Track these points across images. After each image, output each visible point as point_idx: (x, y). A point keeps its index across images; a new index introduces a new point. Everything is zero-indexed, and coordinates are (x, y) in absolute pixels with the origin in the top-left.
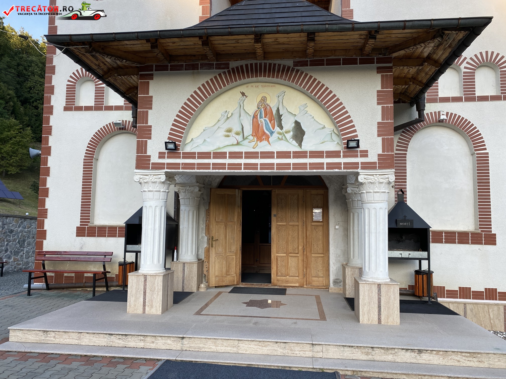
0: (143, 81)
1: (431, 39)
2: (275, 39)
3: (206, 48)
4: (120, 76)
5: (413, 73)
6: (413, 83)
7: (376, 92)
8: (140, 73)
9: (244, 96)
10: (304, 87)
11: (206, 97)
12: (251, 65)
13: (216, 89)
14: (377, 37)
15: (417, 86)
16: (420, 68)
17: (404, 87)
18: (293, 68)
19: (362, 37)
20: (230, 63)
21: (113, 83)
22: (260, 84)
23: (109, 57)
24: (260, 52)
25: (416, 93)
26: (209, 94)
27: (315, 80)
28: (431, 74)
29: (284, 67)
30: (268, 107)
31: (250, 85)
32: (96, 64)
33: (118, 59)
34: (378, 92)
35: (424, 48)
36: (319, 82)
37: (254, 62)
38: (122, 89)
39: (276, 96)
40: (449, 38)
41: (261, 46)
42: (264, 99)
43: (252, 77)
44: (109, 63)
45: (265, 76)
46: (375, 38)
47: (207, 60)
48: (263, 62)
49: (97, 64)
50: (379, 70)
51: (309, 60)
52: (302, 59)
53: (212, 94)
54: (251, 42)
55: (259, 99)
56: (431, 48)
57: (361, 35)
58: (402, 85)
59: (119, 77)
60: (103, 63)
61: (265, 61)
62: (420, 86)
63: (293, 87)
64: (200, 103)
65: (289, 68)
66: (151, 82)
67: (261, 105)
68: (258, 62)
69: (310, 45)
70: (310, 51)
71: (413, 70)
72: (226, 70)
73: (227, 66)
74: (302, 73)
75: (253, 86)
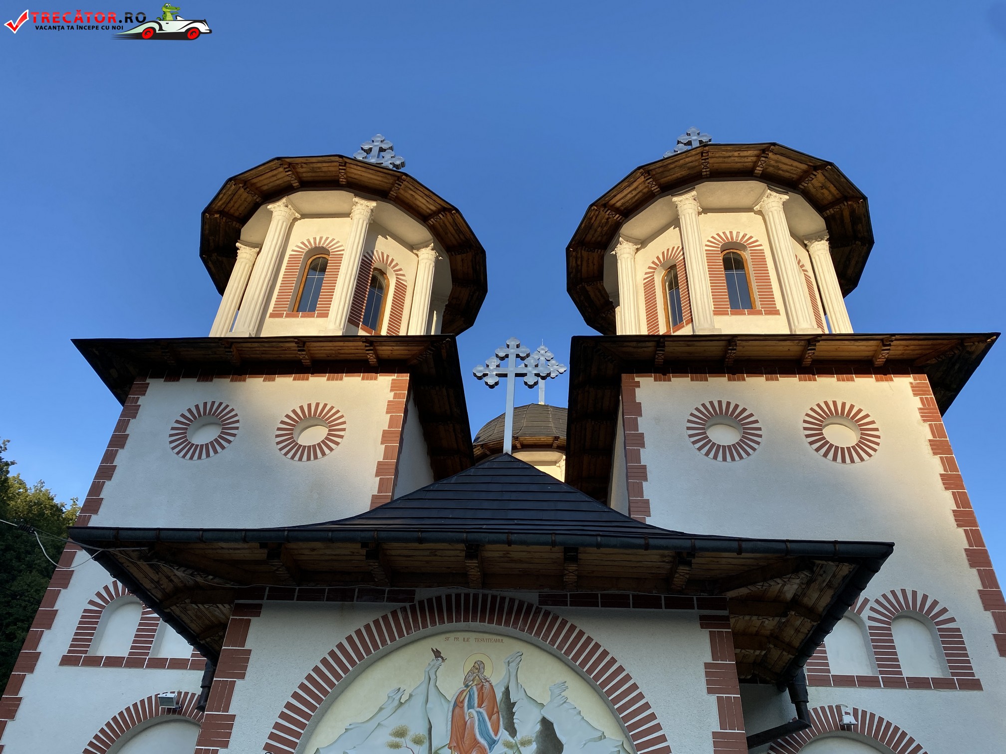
0: (238, 618)
1: (793, 573)
2: (504, 552)
3: (374, 563)
4: (196, 603)
5: (773, 628)
6: (775, 646)
7: (703, 666)
8: (237, 601)
9: (440, 659)
10: (560, 647)
11: (360, 657)
12: (458, 596)
13: (384, 642)
14: (693, 561)
15: (784, 653)
16: (783, 621)
17: (758, 652)
18: (537, 608)
19: (666, 559)
20: (417, 590)
21: (179, 617)
22: (473, 636)
23: (183, 569)
24: (474, 575)
25: (784, 664)
26: (368, 652)
27: (581, 633)
28: (806, 631)
29: (521, 604)
30: (487, 683)
31: (452, 636)
32: (152, 581)
33: (199, 574)
34: (707, 665)
35: (784, 585)
36: (589, 640)
37: (463, 591)
38: (194, 627)
39: (504, 662)
40: (824, 572)
41: (477, 565)
42: (479, 667)
43: (458, 620)
44: (179, 579)
45: (482, 620)
46: (689, 564)
47: (373, 583)
48: (481, 592)
49: (156, 578)
50: (706, 622)
51: (568, 593)
52: (555, 591)
53: (373, 652)
54: (460, 555)
55: (469, 666)
56: (795, 587)
57: (663, 556)
58: (755, 650)
59: (194, 605)
60: (168, 577)
61: (486, 592)
62: (789, 653)
63: (538, 645)
64: (345, 670)
65: (530, 606)
66: (254, 620)
67: (472, 678)
68: (472, 592)
69: (569, 568)
70: (571, 578)
71: (770, 623)
72: (407, 605)
73: (409, 597)
74: (556, 618)
75: (457, 639)
